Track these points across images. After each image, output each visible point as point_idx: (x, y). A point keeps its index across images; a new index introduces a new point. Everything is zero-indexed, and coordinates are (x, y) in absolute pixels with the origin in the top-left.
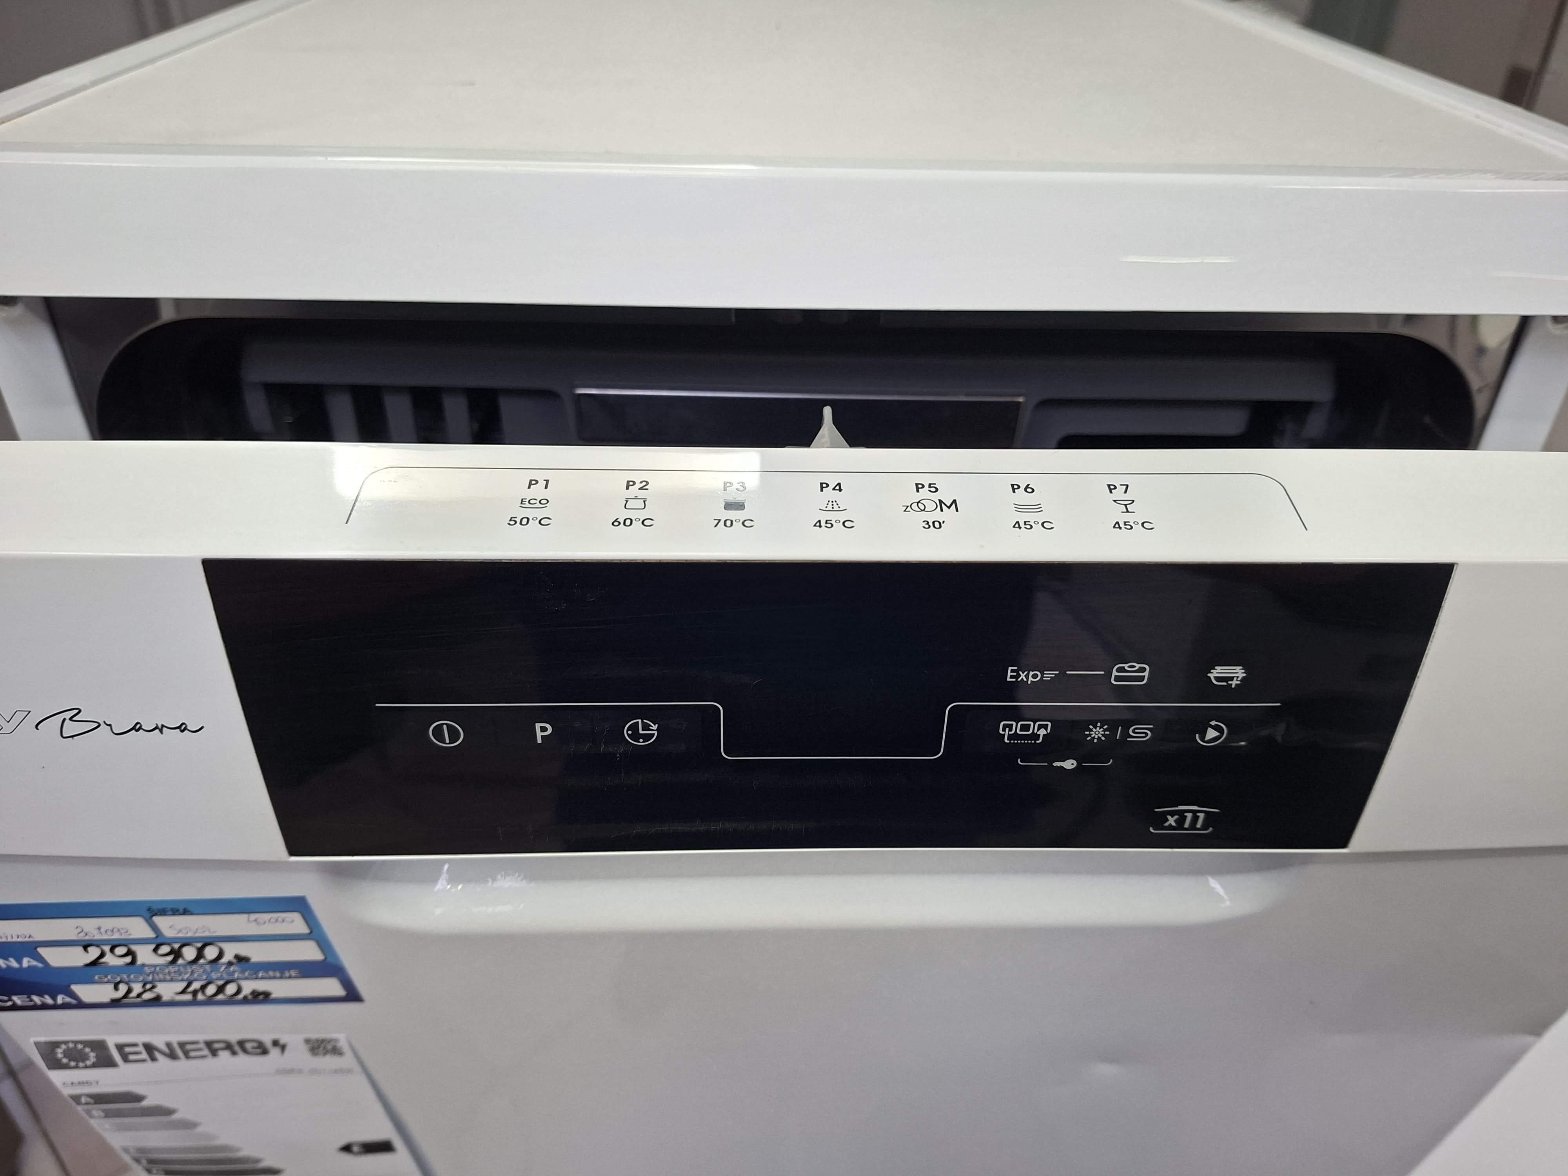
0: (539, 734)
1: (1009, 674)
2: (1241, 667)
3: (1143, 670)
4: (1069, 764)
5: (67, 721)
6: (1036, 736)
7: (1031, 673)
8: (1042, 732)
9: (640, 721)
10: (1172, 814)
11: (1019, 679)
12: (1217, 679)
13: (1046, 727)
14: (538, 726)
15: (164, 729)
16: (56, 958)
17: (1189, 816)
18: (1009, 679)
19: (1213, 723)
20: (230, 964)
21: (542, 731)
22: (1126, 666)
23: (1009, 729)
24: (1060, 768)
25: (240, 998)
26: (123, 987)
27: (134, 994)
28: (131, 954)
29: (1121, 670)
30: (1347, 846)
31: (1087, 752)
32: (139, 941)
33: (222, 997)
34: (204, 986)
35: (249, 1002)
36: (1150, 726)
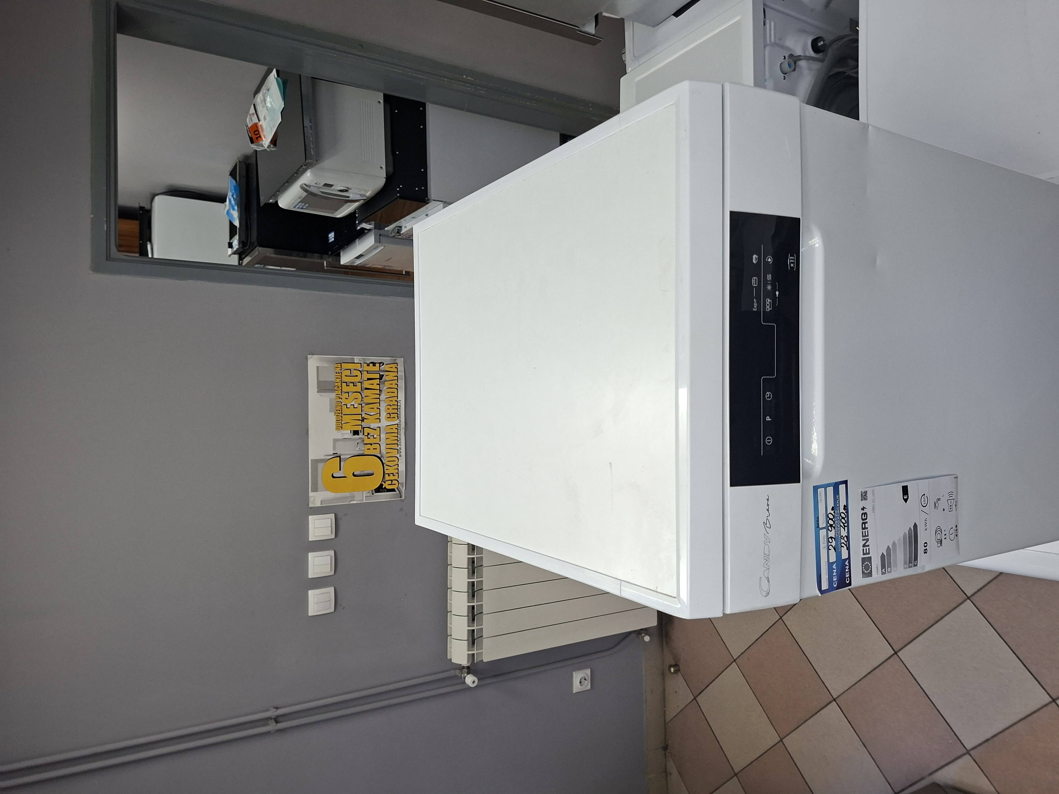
0: (769, 419)
1: (755, 310)
2: (753, 256)
3: (754, 279)
4: (777, 293)
5: (766, 526)
6: (770, 302)
7: (755, 305)
8: (769, 301)
9: (766, 396)
10: (790, 265)
11: (756, 307)
12: (756, 261)
13: (768, 300)
14: (767, 420)
15: (768, 504)
16: (833, 558)
17: (791, 261)
18: (756, 310)
19: (767, 260)
20: (834, 512)
21: (768, 419)
22: (753, 283)
23: (768, 309)
24: (778, 295)
25: (846, 514)
26: (843, 545)
27: (845, 543)
28: (831, 538)
29: (754, 284)
30: (800, 219)
31: (774, 290)
32: (827, 535)
33: (846, 519)
34: (842, 522)
35: (848, 512)
36: (767, 275)
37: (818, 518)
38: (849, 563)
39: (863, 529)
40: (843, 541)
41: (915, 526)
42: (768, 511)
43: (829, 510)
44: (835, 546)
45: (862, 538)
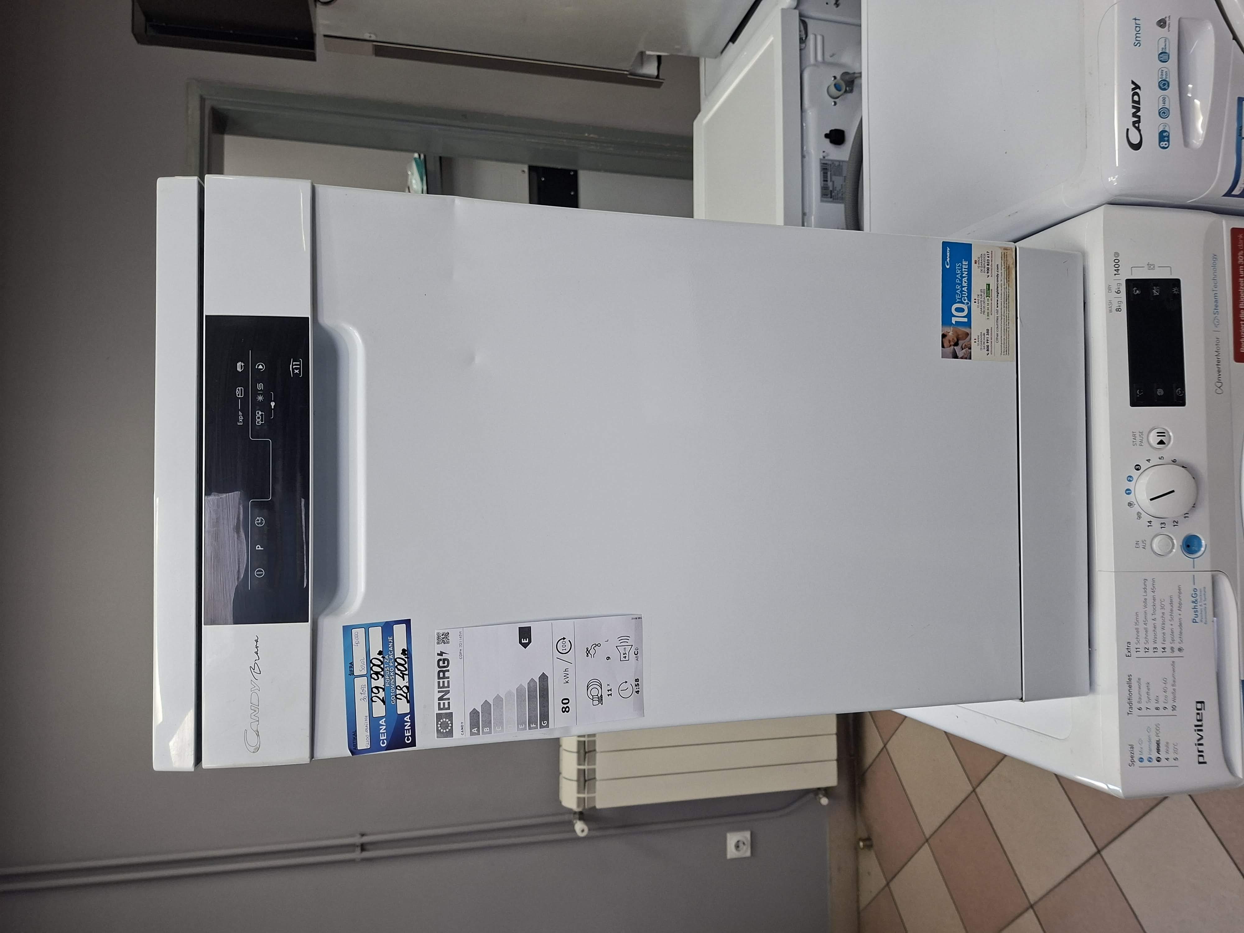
1: (240, 424)
2: (238, 364)
3: (239, 390)
4: (273, 404)
5: (255, 671)
6: (262, 415)
7: (240, 418)
8: (260, 413)
9: (256, 522)
10: (293, 371)
11: (242, 421)
12: (241, 369)
13: (258, 413)
14: (257, 549)
15: (257, 646)
16: (380, 712)
17: (294, 367)
18: (242, 424)
19: (256, 367)
20: (383, 657)
21: (259, 548)
22: (237, 394)
23: (259, 422)
24: (274, 406)
25: (406, 660)
27: (405, 695)
28: (377, 688)
29: (239, 395)
30: (308, 318)
31: (268, 400)
32: (369, 683)
33: (406, 666)
34: (399, 670)
35: (410, 657)
36: (258, 384)
37: (352, 664)
38: (412, 718)
39: (439, 678)
40: (398, 692)
41: (544, 678)
42: (257, 654)
43: (374, 654)
44: (383, 697)
45: (437, 689)
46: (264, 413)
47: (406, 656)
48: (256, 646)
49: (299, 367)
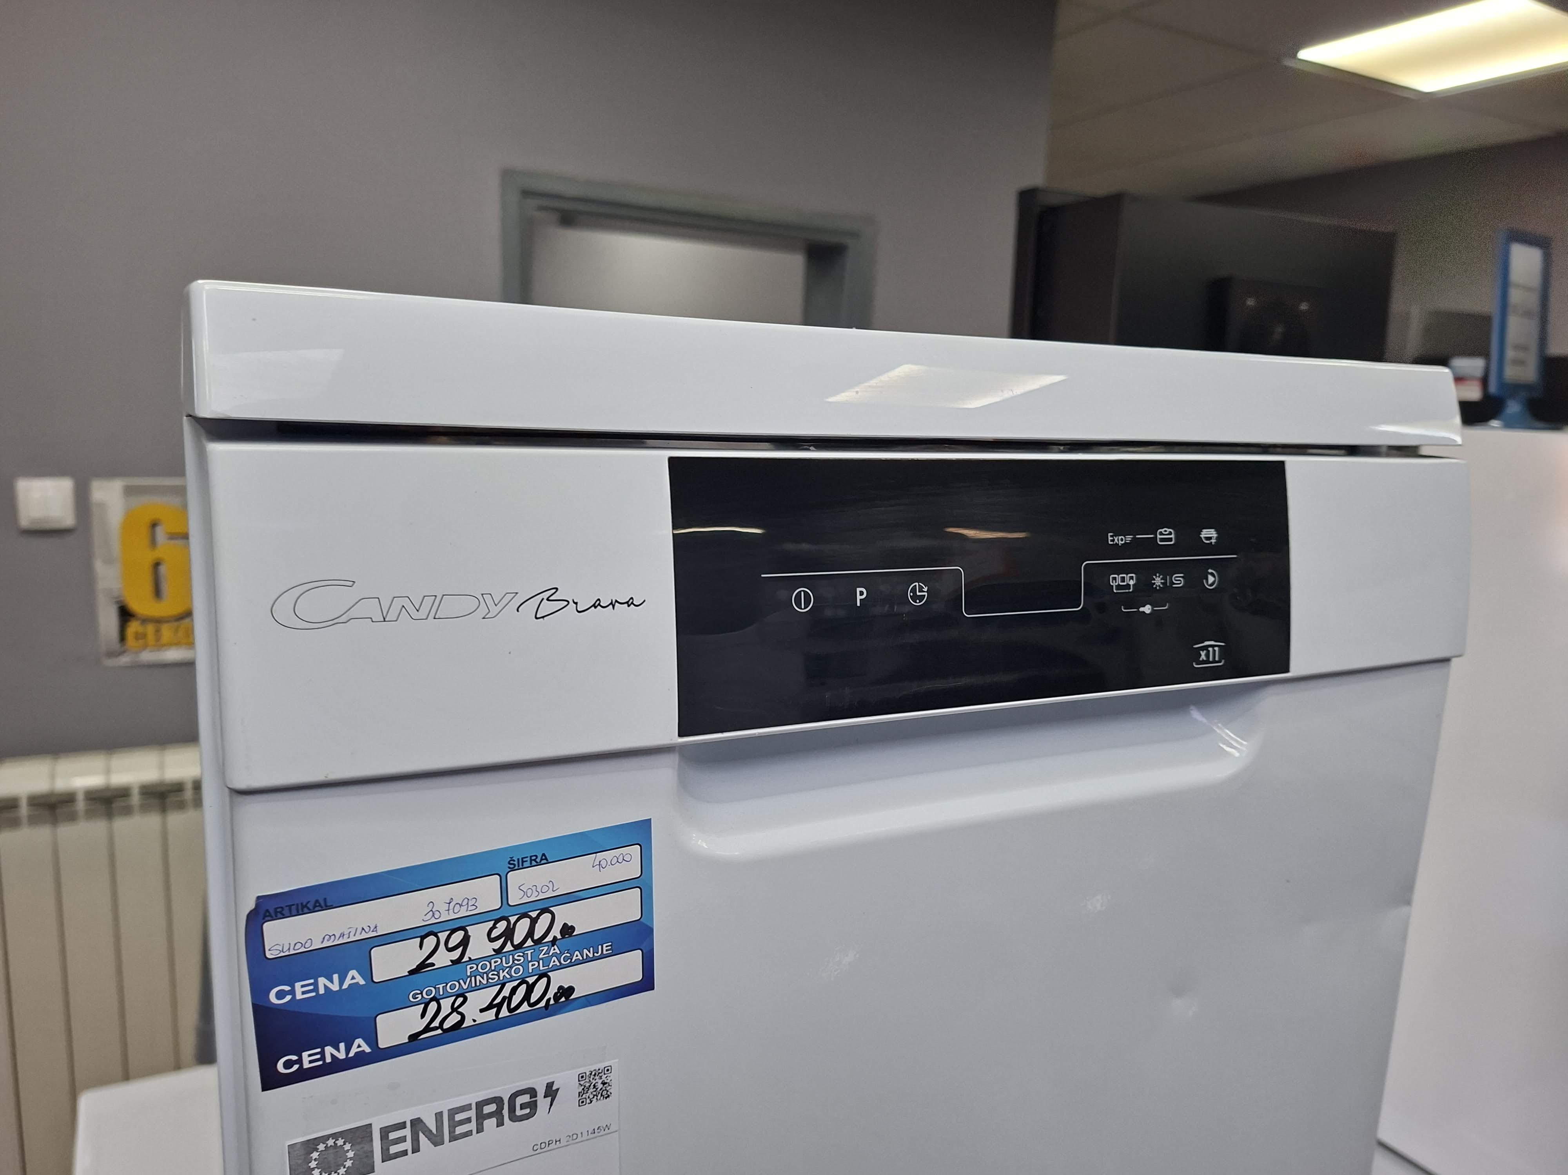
0: (859, 597)
1: (1110, 538)
2: (1213, 530)
3: (1170, 533)
4: (1147, 609)
5: (545, 600)
6: (1128, 586)
7: (1120, 537)
8: (1132, 583)
9: (917, 584)
10: (1202, 649)
11: (1115, 543)
12: (1205, 538)
13: (1132, 578)
14: (858, 590)
15: (616, 604)
16: (385, 965)
17: (1210, 649)
18: (1109, 543)
19: (1210, 571)
20: (554, 941)
21: (861, 594)
22: (1162, 530)
23: (1116, 581)
24: (1144, 612)
25: (543, 1004)
26: (433, 1006)
27: (436, 1023)
28: (465, 943)
29: (1161, 534)
30: (1287, 670)
31: (1155, 598)
32: (478, 918)
33: (525, 1007)
34: (514, 991)
35: (549, 1011)
36: (1182, 575)
37: (544, 860)
38: (361, 1060)
39: (480, 1106)
40: (446, 1004)
42: (594, 606)
43: (564, 914)
44: (433, 965)
45: (445, 1106)
46: (1131, 590)
47: (552, 1002)
48: (616, 601)
49: (1211, 659)
